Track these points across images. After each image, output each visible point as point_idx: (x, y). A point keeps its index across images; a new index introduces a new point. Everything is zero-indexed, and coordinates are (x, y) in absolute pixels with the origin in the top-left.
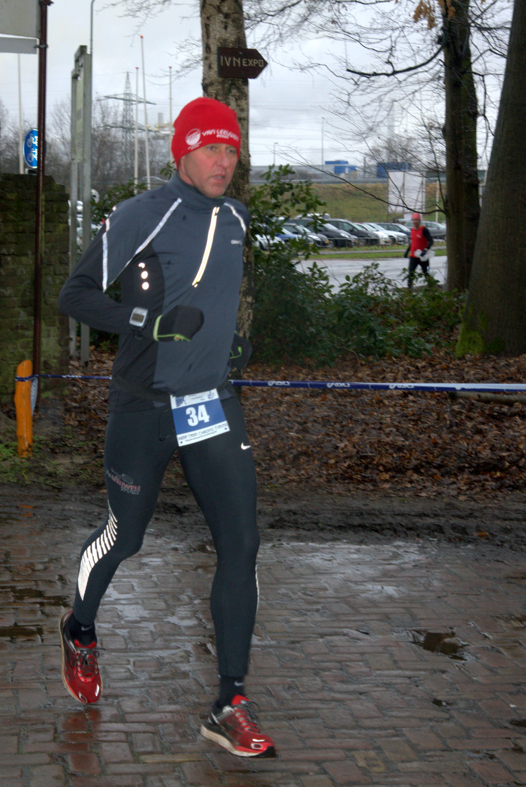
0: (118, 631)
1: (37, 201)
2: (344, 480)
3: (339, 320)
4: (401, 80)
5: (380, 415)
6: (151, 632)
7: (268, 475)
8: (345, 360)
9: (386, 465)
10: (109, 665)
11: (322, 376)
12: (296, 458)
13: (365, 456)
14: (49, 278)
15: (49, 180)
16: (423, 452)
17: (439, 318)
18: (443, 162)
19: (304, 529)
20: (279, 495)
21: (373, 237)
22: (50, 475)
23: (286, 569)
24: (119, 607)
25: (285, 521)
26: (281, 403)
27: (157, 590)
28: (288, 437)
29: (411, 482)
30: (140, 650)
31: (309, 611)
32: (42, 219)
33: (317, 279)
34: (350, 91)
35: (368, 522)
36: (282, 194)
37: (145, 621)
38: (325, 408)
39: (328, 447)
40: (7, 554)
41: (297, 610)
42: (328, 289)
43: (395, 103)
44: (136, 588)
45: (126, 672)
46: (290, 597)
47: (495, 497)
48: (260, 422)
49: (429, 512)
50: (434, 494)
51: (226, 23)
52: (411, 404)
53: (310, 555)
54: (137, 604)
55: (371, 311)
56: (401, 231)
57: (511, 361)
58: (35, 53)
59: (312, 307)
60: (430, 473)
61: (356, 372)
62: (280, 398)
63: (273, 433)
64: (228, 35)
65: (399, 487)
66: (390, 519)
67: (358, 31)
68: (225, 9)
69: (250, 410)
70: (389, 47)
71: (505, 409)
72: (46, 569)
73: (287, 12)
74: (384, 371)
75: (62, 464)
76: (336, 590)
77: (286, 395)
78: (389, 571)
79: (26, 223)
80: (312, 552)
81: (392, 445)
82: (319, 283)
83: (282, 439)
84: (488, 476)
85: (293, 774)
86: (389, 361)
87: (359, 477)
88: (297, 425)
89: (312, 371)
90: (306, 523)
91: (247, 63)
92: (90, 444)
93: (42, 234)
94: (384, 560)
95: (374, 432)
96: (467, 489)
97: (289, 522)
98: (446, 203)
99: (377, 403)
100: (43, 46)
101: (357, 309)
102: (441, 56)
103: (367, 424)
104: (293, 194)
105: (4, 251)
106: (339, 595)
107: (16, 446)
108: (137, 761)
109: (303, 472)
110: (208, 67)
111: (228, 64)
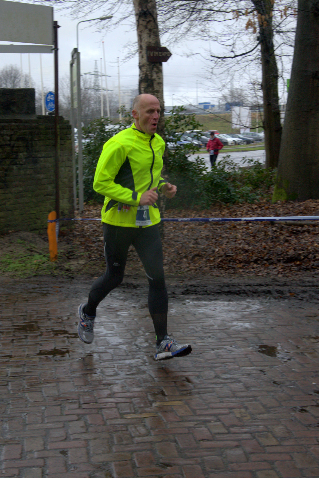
0: (108, 350)
1: (56, 129)
2: (219, 268)
3: (212, 185)
4: (239, 60)
5: (235, 234)
6: (125, 350)
7: (179, 267)
8: (215, 206)
9: (240, 260)
10: (105, 368)
12: (194, 257)
13: (229, 255)
14: (63, 169)
15: (61, 118)
16: (259, 252)
17: (262, 183)
18: (261, 102)
19: (200, 294)
20: (185, 277)
21: (225, 141)
22: (67, 270)
23: (192, 315)
24: (107, 338)
25: (190, 291)
26: (184, 229)
27: (126, 328)
28: (188, 247)
29: (253, 268)
30: (120, 360)
31: (205, 337)
32: (59, 138)
33: (199, 165)
34: (213, 67)
35: (233, 289)
36: (180, 121)
37: (121, 345)
38: (206, 231)
39: (210, 252)
40: (48, 312)
41: (199, 337)
42: (205, 169)
43: (236, 72)
44: (115, 328)
45: (113, 371)
46: (195, 330)
47: (297, 275)
48: (173, 240)
49: (263, 284)
50: (266, 274)
51: (150, 34)
52: (251, 228)
53: (204, 308)
54: (116, 336)
55: (227, 180)
56: (239, 138)
57: (301, 204)
58: (52, 53)
59: (198, 179)
60: (263, 263)
61: (221, 212)
63: (181, 245)
64: (151, 40)
65: (247, 271)
66: (243, 288)
67: (216, 35)
68: (149, 27)
69: (168, 233)
70: (232, 43)
71: (300, 228)
72: (68, 319)
73: (179, 27)
74: (236, 211)
75: (73, 265)
76: (219, 326)
77: (186, 225)
78: (245, 315)
79: (50, 141)
80: (205, 306)
81: (243, 249)
82: (200, 167)
83: (186, 248)
84: (292, 264)
87: (226, 266)
88: (193, 241)
89: (199, 212)
90: (201, 291)
91: (162, 54)
92: (87, 253)
93: (58, 146)
94: (242, 309)
95: (233, 243)
96: (283, 271)
97: (192, 291)
98: (264, 123)
99: (233, 228)
100: (56, 49)
101: (221, 179)
102: (259, 47)
103: (229, 239)
104: (186, 121)
105: (39, 155)
106: (221, 328)
107: (49, 256)
108: (122, 418)
109: (197, 265)
110: (141, 57)
111: (152, 55)
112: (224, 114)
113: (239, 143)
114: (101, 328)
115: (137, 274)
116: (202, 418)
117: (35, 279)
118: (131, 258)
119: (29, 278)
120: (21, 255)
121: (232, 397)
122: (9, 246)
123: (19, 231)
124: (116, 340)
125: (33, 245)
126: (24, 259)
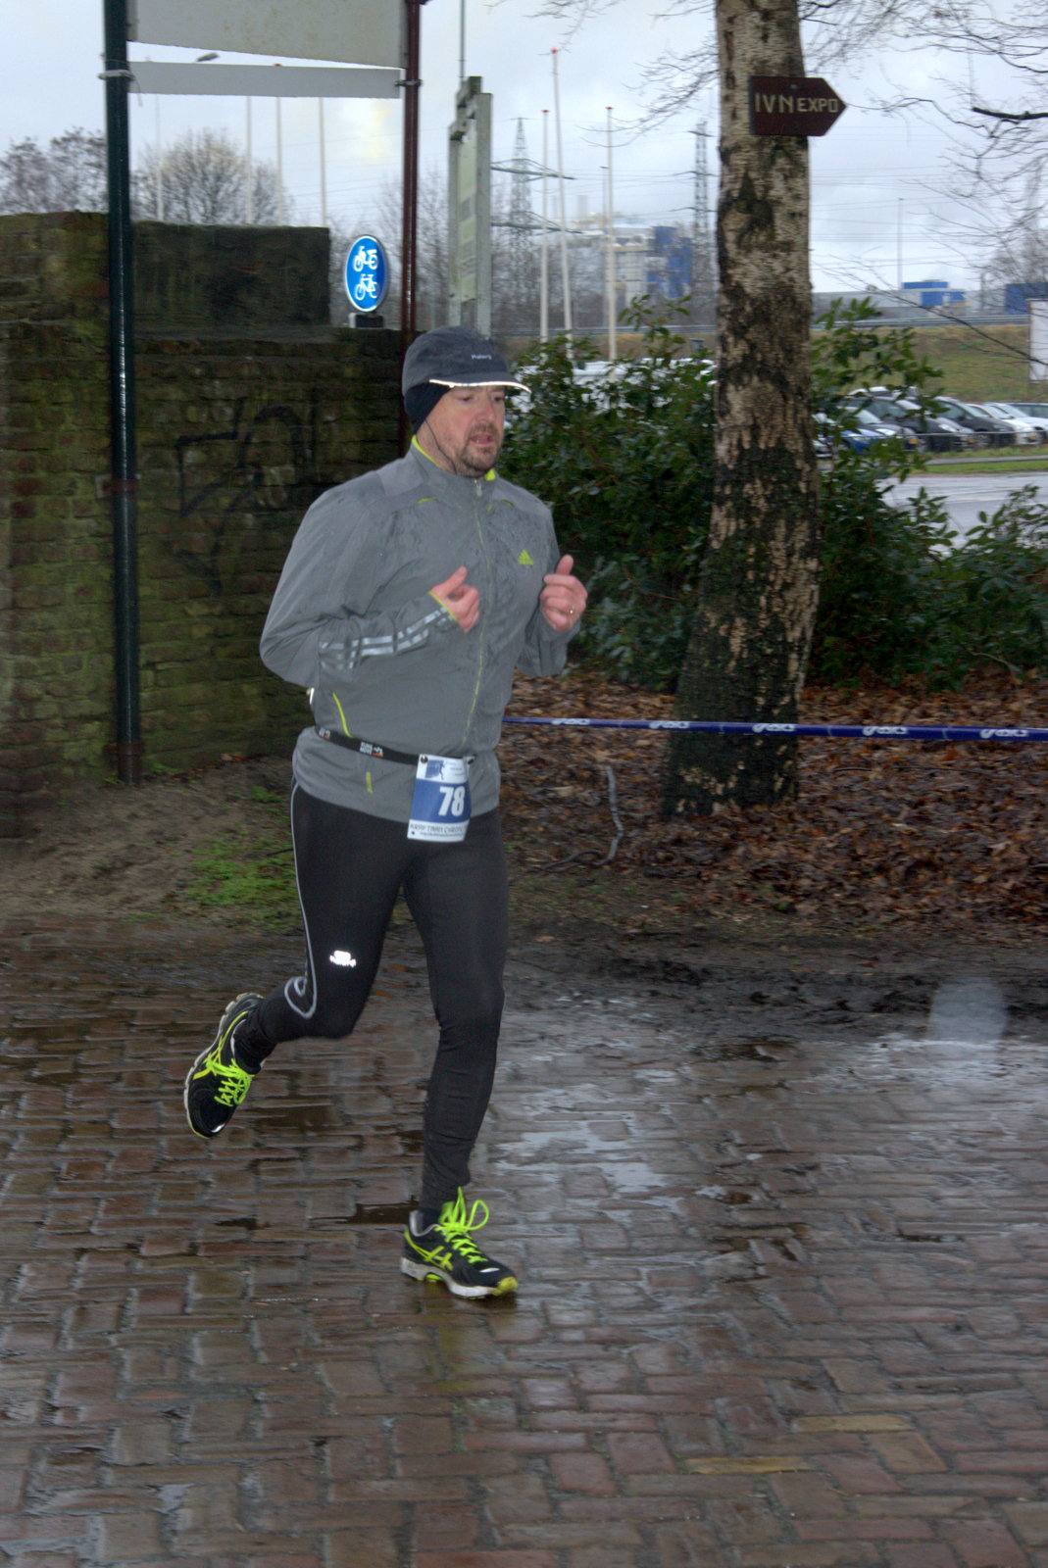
0: (610, 1214)
2: (1008, 915)
3: (972, 598)
6: (674, 1216)
7: (857, 906)
8: (983, 679)
10: (603, 1280)
11: (941, 708)
12: (910, 872)
20: (883, 945)
21: (1003, 431)
23: (918, 1093)
24: (606, 1167)
25: (904, 998)
26: (869, 765)
27: (672, 1134)
28: (891, 832)
30: (659, 1251)
31: (974, 1175)
33: (924, 521)
34: (981, 151)
36: (856, 355)
37: (658, 1194)
38: (955, 773)
39: (972, 852)
40: (379, 1062)
41: (950, 1175)
42: (946, 538)
44: (632, 1130)
45: (636, 1294)
46: (932, 1148)
48: (834, 804)
51: (765, 28)
53: (961, 1064)
54: (639, 1160)
55: (1029, 580)
58: (397, 97)
59: (918, 575)
61: (1004, 700)
62: (864, 755)
63: (861, 825)
64: (769, 52)
67: (999, 33)
69: (810, 777)
76: (1021, 1136)
77: (877, 748)
79: (380, 423)
80: (964, 1059)
82: (928, 528)
83: (881, 836)
85: (987, 1498)
87: (1035, 909)
88: (907, 808)
89: (920, 699)
91: (807, 105)
97: (910, 1000)
100: (411, 83)
101: (1007, 579)
104: (879, 356)
106: (1030, 1145)
108: (682, 1471)
109: (925, 900)
110: (730, 115)
111: (770, 110)
112: (1000, 327)
114: (579, 1129)
115: (701, 929)
116: (980, 1485)
118: (676, 870)
120: (266, 844)
122: (223, 813)
123: (258, 756)
124: (634, 1177)
126: (278, 860)
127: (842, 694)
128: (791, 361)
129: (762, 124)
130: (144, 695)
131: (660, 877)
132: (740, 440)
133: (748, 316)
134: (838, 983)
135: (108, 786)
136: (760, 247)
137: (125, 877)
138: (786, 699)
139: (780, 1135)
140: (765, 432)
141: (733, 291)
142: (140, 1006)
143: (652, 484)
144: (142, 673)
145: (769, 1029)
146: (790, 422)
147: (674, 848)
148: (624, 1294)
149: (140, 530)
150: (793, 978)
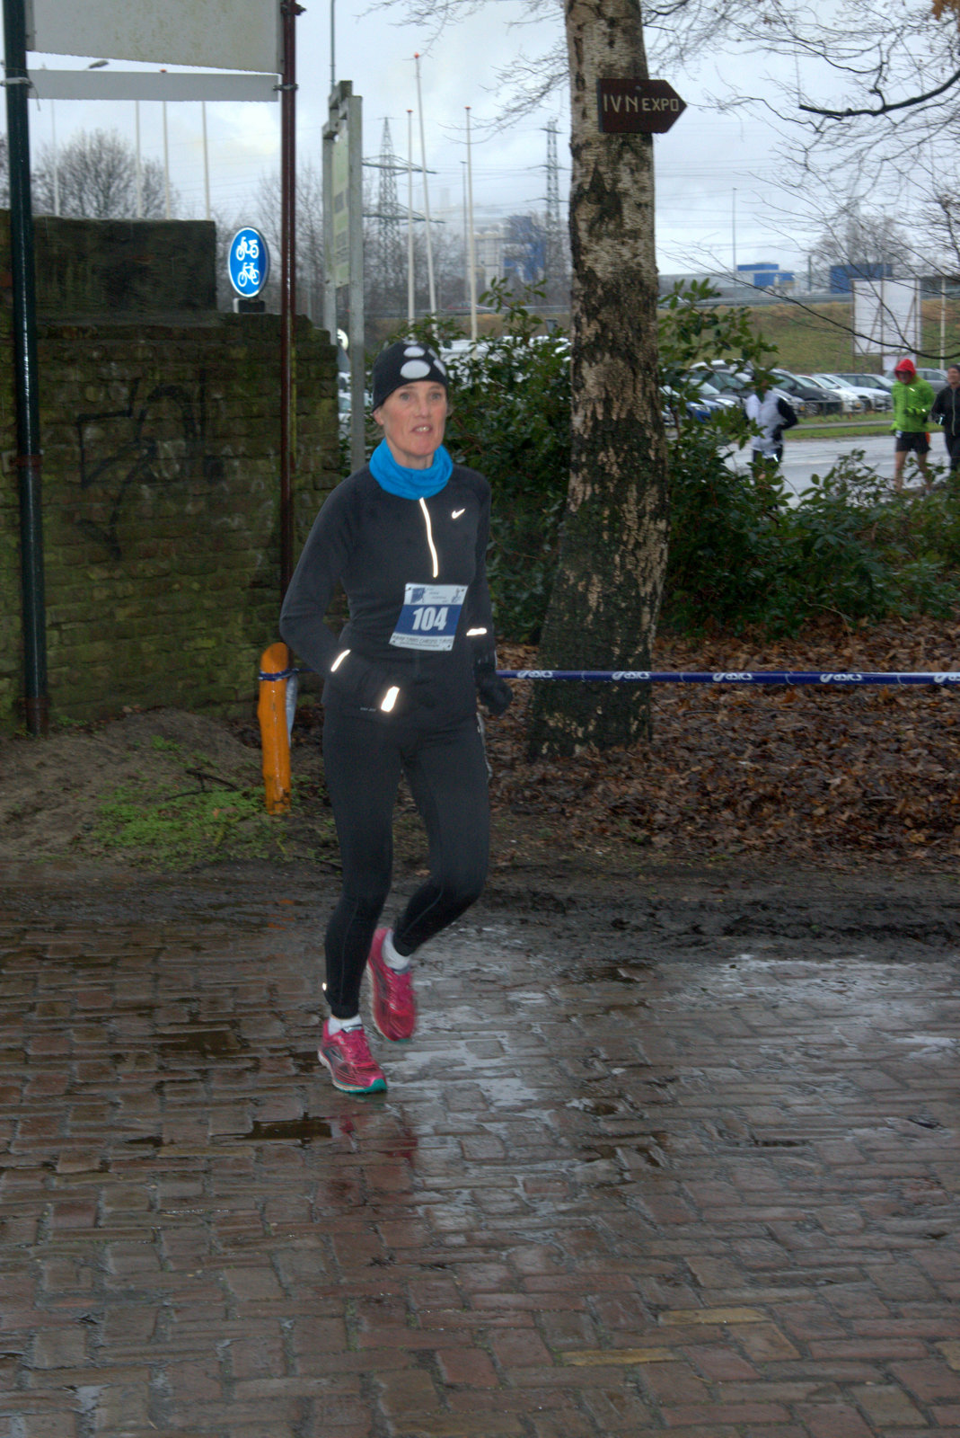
0: (488, 1126)
1: (283, 359)
2: (845, 844)
3: (807, 553)
4: (896, 121)
5: (893, 725)
6: (547, 1127)
7: (708, 837)
8: (818, 627)
9: (918, 816)
10: (482, 1187)
11: (779, 655)
12: (755, 806)
13: (878, 801)
14: (306, 496)
15: (302, 324)
19: (786, 935)
20: (731, 874)
21: (831, 400)
22: (325, 845)
23: (766, 1009)
24: (481, 1082)
25: (752, 922)
26: (716, 708)
27: (543, 1051)
28: (737, 770)
30: (533, 1160)
31: (819, 1084)
32: (293, 392)
34: (807, 146)
35: (899, 919)
36: (698, 333)
37: (531, 1107)
38: (795, 715)
39: (812, 786)
40: (272, 989)
41: (798, 1085)
42: (783, 499)
43: (886, 163)
44: (506, 1048)
45: (512, 1200)
46: (781, 1060)
48: (684, 744)
51: (611, 35)
52: (946, 704)
53: (805, 982)
54: (514, 1076)
55: (858, 537)
56: (881, 387)
58: (276, 100)
59: (757, 533)
61: (837, 647)
62: (711, 699)
63: (709, 763)
64: (615, 57)
65: (944, 856)
66: (936, 915)
67: (823, 37)
68: (609, 11)
69: (662, 720)
70: (879, 64)
74: (888, 644)
76: (861, 1047)
77: (723, 692)
78: (950, 1010)
79: (264, 400)
80: (807, 977)
81: (925, 780)
83: (728, 773)
85: (838, 1383)
86: (895, 626)
87: (870, 839)
88: (751, 747)
89: (760, 647)
90: (789, 925)
91: (651, 105)
93: (292, 418)
94: (939, 990)
95: (889, 757)
97: (758, 924)
99: (886, 704)
100: (288, 88)
101: (838, 536)
103: (874, 743)
104: (718, 333)
105: (228, 450)
106: (868, 1056)
107: (262, 795)
108: (558, 1363)
109: (769, 832)
110: (580, 113)
111: (617, 109)
112: (826, 305)
113: (880, 405)
114: (457, 1048)
115: (566, 862)
116: (831, 1370)
117: (217, 873)
118: (542, 807)
119: (195, 869)
120: (164, 789)
121: (930, 1300)
122: (124, 760)
123: (156, 708)
124: (509, 1092)
125: (205, 757)
126: (177, 803)
127: (690, 642)
128: (639, 339)
129: (609, 122)
130: (50, 653)
131: (528, 814)
132: (594, 413)
133: (600, 298)
134: (692, 910)
135: (17, 737)
136: (610, 235)
137: (35, 822)
138: (640, 649)
139: (641, 1049)
140: (616, 405)
141: (585, 276)
142: (51, 941)
143: (513, 454)
144: (48, 633)
145: (631, 952)
146: (640, 395)
147: (540, 787)
148: (501, 1201)
149: (44, 502)
150: (650, 903)
